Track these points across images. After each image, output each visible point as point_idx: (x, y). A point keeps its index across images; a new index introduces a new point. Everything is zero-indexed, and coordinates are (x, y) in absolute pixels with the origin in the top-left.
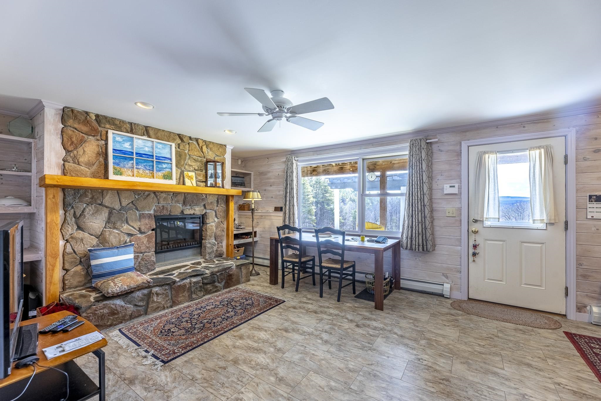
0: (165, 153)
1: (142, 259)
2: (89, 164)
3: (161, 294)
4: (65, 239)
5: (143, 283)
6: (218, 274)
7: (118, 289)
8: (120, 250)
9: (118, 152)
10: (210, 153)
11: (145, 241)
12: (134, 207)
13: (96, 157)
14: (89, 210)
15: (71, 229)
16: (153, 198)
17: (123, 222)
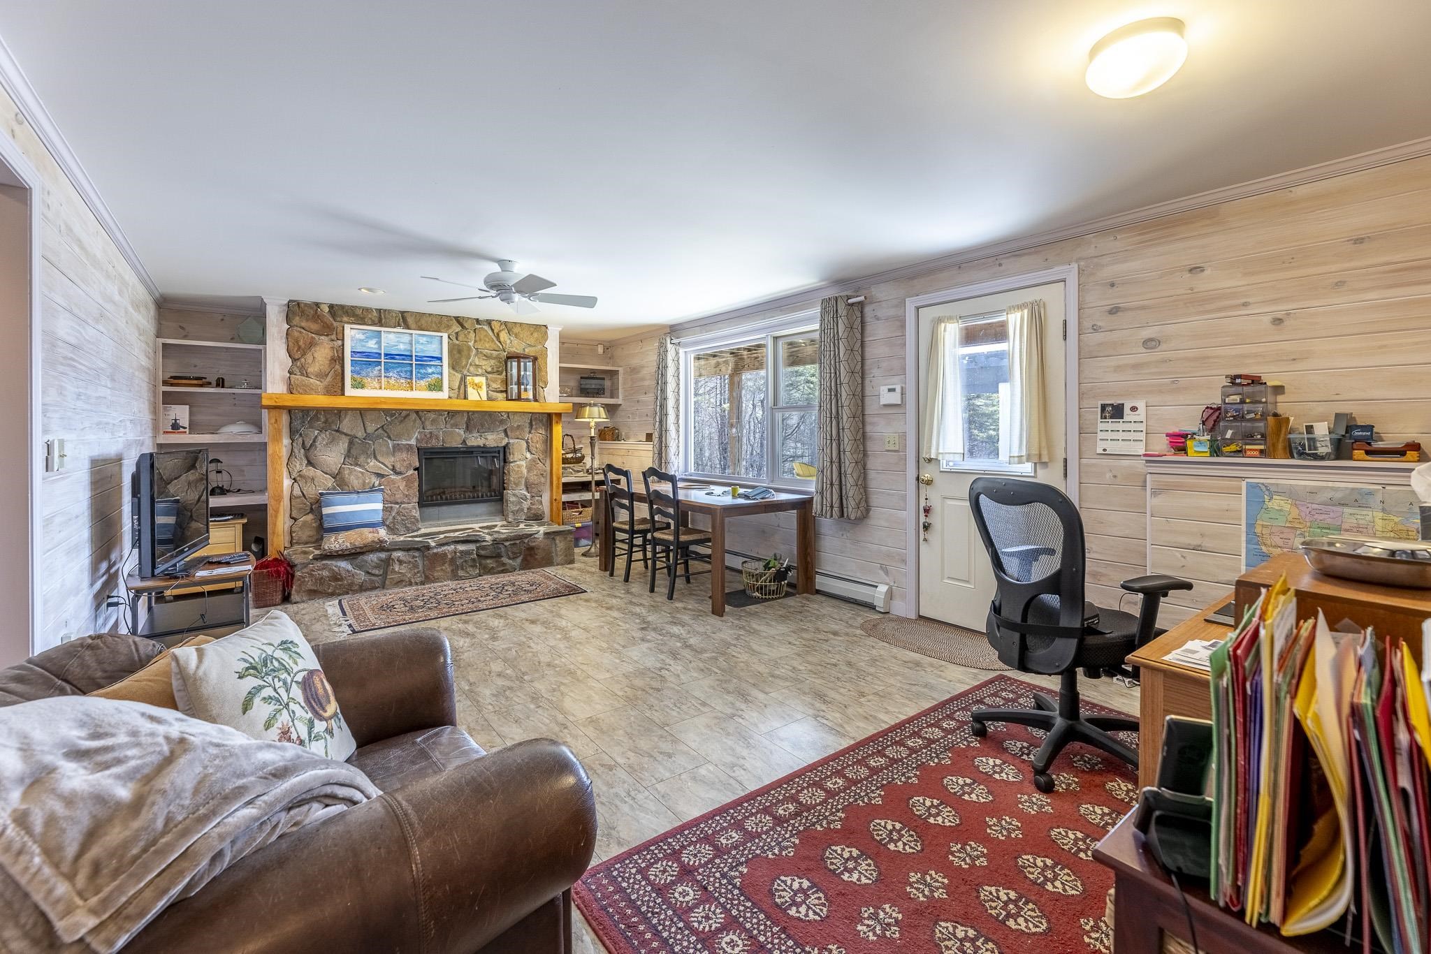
0: (432, 350)
1: (398, 513)
2: (321, 376)
3: (405, 563)
4: (293, 477)
5: (373, 541)
6: (507, 544)
7: (338, 546)
8: (361, 495)
9: (358, 355)
10: (515, 342)
11: (402, 485)
12: (386, 435)
13: (330, 364)
14: (323, 438)
15: (300, 465)
16: (415, 420)
17: (368, 457)
